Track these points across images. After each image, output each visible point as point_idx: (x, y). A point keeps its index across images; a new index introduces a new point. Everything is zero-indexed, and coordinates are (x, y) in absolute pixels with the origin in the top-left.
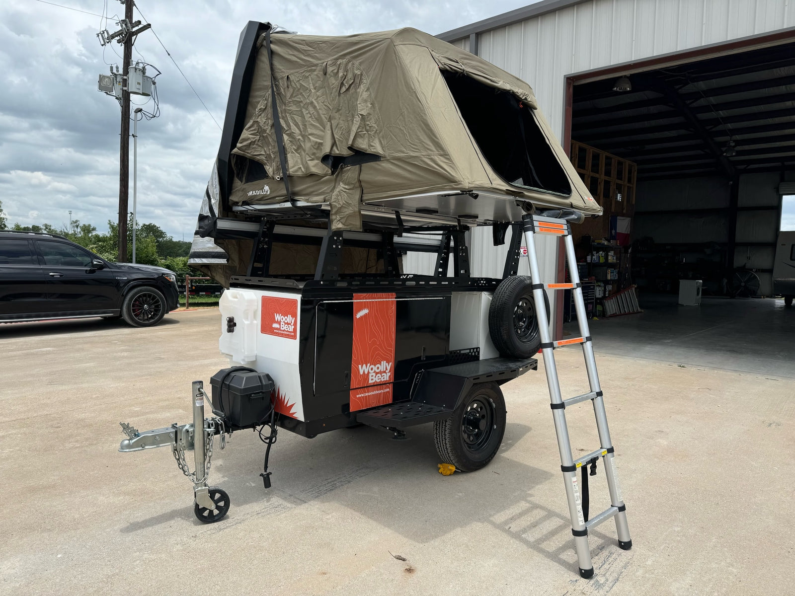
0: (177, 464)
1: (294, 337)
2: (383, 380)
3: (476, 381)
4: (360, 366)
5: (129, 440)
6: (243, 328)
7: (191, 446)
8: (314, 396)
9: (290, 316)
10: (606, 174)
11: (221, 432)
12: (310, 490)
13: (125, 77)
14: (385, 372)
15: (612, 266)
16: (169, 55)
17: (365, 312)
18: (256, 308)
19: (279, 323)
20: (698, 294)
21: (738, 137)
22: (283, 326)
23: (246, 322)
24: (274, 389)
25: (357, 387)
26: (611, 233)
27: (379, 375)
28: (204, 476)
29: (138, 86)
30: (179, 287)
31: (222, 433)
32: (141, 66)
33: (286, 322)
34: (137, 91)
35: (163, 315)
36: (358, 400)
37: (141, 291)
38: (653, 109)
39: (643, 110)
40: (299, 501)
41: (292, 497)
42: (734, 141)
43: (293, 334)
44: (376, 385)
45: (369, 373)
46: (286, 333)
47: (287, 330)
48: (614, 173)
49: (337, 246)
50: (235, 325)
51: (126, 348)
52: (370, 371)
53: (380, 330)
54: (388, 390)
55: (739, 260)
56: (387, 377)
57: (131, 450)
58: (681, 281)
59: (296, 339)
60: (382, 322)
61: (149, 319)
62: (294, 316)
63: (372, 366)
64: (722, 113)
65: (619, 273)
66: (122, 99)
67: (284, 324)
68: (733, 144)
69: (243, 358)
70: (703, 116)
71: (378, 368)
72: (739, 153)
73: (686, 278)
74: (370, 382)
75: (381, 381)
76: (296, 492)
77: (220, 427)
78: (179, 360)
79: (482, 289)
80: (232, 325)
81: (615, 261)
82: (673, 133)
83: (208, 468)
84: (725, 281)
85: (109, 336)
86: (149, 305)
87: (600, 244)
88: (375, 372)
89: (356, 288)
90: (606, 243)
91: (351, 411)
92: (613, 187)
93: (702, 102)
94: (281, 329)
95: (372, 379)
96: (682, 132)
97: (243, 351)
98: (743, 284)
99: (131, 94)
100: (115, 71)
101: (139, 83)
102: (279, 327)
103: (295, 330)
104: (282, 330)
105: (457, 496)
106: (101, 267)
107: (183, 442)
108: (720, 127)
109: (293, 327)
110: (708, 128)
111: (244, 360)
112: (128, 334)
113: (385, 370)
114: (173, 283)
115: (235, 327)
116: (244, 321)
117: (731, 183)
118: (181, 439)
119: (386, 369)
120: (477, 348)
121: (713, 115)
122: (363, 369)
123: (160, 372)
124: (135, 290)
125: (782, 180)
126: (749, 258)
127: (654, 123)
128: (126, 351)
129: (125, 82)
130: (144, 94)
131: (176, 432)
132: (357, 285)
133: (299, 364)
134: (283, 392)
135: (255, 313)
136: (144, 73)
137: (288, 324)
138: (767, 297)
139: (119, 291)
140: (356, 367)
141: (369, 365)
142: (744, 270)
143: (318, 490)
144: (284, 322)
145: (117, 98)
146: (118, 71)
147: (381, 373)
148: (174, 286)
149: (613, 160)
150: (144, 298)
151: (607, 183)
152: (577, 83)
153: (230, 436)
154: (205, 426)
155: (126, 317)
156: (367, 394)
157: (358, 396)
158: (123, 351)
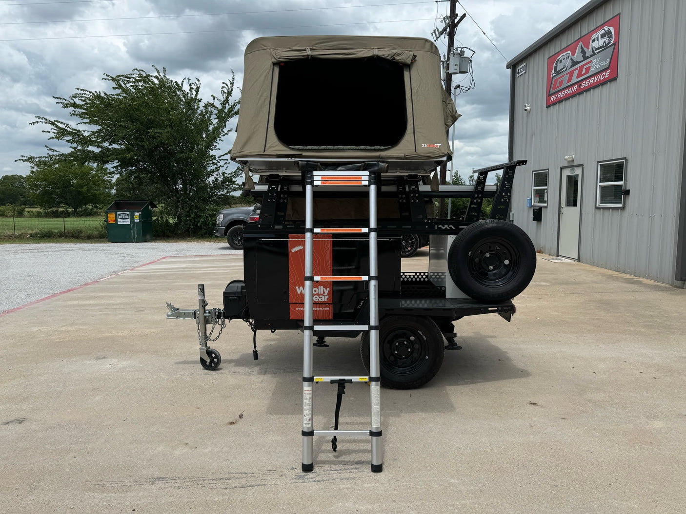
2: (320, 300)
4: (297, 287)
5: (171, 312)
13: (448, 62)
16: (484, 34)
17: (300, 248)
25: (295, 302)
29: (456, 68)
32: (459, 50)
34: (457, 71)
36: (298, 312)
53: (317, 264)
54: (328, 309)
56: (324, 299)
66: (447, 80)
71: (315, 291)
75: (319, 301)
91: (292, 319)
99: (452, 75)
101: (456, 65)
113: (322, 293)
122: (301, 290)
129: (448, 66)
130: (461, 72)
132: (292, 228)
136: (461, 55)
140: (292, 287)
146: (443, 58)
147: (318, 294)
157: (297, 309)
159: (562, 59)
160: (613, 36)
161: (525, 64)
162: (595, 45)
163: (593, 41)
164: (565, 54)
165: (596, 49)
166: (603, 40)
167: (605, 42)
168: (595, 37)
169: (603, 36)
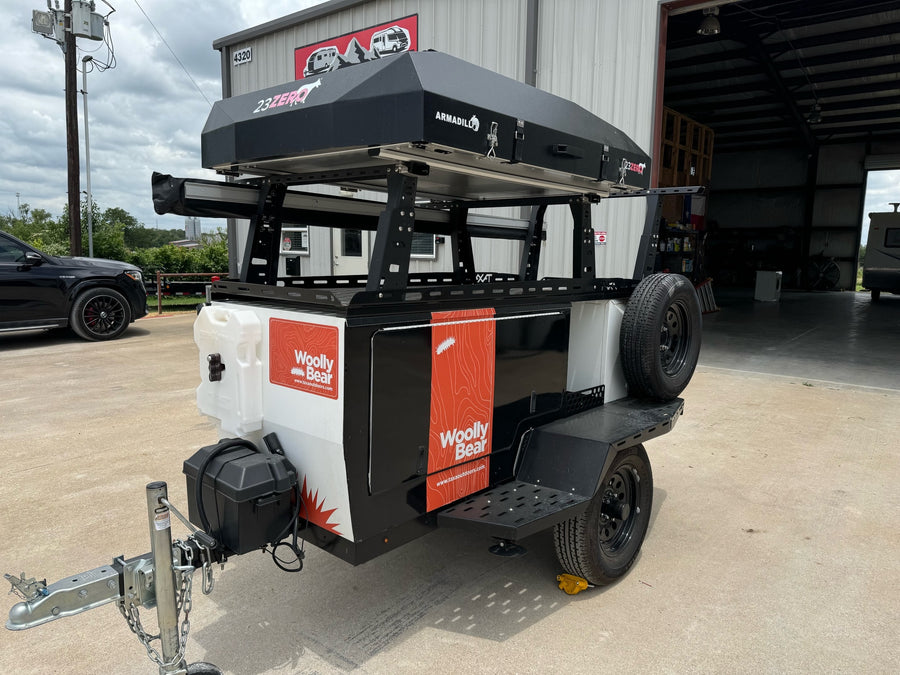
0: (128, 627)
1: (333, 395)
2: (475, 453)
3: (622, 447)
4: (442, 434)
5: (26, 605)
6: (238, 375)
7: (151, 598)
8: (370, 495)
9: (323, 357)
10: (681, 143)
11: (205, 564)
12: (360, 637)
13: (68, 15)
14: (478, 439)
15: (687, 255)
17: (450, 342)
18: (259, 339)
19: (304, 367)
20: (777, 288)
21: (823, 100)
22: (311, 373)
23: (244, 365)
24: (297, 485)
25: (437, 469)
26: (685, 215)
27: (470, 445)
28: (177, 652)
29: (86, 27)
30: (147, 286)
31: (207, 566)
33: (317, 366)
34: (85, 33)
35: (126, 324)
36: (441, 489)
37: (95, 294)
38: (729, 64)
39: (718, 65)
40: (345, 664)
41: (332, 654)
42: (820, 105)
43: (330, 389)
44: (466, 462)
45: (455, 443)
46: (316, 385)
47: (318, 381)
48: (689, 142)
49: (405, 229)
50: (223, 367)
51: (75, 372)
52: (457, 441)
54: (483, 467)
55: (816, 247)
56: (481, 447)
57: (31, 624)
58: (758, 272)
59: (336, 398)
60: (475, 359)
61: (107, 330)
62: (332, 355)
63: (461, 432)
64: (810, 70)
65: (694, 264)
66: (65, 43)
67: (312, 369)
68: (819, 108)
69: (239, 426)
70: (786, 73)
71: (469, 434)
72: (826, 120)
73: (765, 269)
74: (458, 458)
75: (473, 454)
76: (337, 643)
77: (202, 555)
78: (146, 391)
79: (609, 296)
80: (217, 367)
81: (690, 249)
82: (750, 95)
83: (185, 633)
84: (799, 271)
85: (52, 355)
86: (108, 312)
87: (675, 228)
88: (464, 441)
89: (435, 302)
90: (681, 227)
91: (428, 511)
92: (688, 159)
93: (789, 55)
94: (308, 378)
95: (460, 454)
96: (761, 93)
97: (239, 413)
98: (821, 275)
99: (77, 38)
100: (54, 6)
101: (86, 23)
102: (303, 375)
103: (334, 381)
104: (309, 381)
105: (602, 639)
106: (38, 262)
107: (135, 592)
108: (806, 88)
109: (331, 376)
110: (791, 88)
111: (240, 430)
112: (80, 352)
113: (478, 436)
114: (138, 282)
115: (223, 372)
116: (239, 361)
117: (810, 156)
118: (131, 588)
119: (481, 435)
120: (601, 387)
121: (798, 72)
122: (446, 439)
123: (118, 411)
124: (88, 292)
125: (868, 152)
126: (827, 245)
127: (727, 82)
128: (74, 377)
129: (68, 22)
130: (94, 38)
131: (121, 577)
132: (437, 297)
133: (344, 443)
134: (313, 487)
135: (258, 347)
136: (93, 9)
137: (320, 370)
138: (847, 289)
139: (64, 293)
140: (435, 436)
141: (455, 430)
142: (821, 258)
143: (373, 637)
144: (313, 366)
145: (58, 43)
146: (58, 6)
147: (473, 441)
148: (140, 287)
149: (689, 124)
150: (101, 303)
151: (682, 153)
152: (672, 14)
153: (223, 567)
154: (175, 561)
155: (76, 328)
156: (453, 479)
157: (438, 484)
158: (70, 377)
159: (322, 54)
160: (409, 41)
161: (249, 49)
162: (380, 46)
163: (376, 41)
164: (327, 48)
165: (381, 53)
166: (393, 43)
167: (395, 46)
168: (378, 36)
169: (391, 37)
